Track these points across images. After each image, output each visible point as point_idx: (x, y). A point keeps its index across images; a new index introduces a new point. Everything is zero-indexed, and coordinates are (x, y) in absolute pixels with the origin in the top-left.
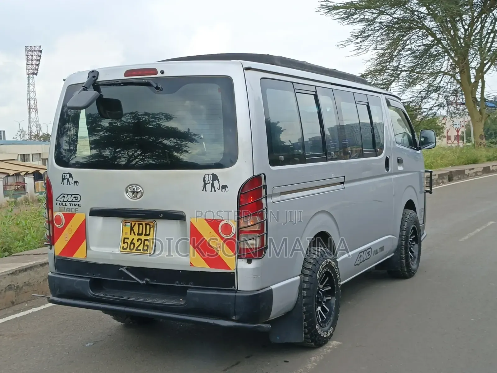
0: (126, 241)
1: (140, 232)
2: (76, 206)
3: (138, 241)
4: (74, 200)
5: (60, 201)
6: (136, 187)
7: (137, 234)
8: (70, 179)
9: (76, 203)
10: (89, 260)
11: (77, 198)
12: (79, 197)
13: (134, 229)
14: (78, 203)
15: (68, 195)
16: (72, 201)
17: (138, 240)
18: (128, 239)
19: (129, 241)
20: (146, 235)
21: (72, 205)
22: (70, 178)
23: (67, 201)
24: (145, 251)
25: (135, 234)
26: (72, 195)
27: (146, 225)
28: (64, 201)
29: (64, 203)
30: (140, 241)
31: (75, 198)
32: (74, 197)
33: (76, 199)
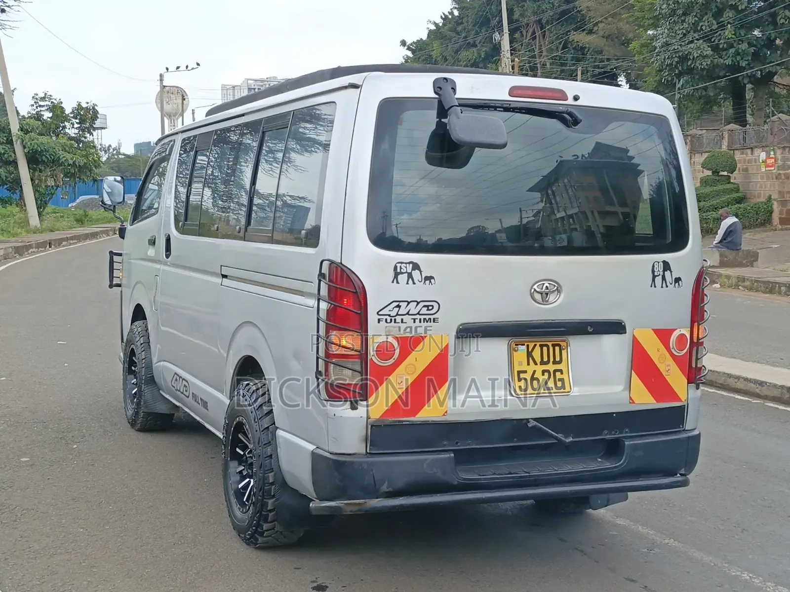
0: (522, 375)
1: (545, 359)
2: (427, 322)
3: (543, 375)
4: (424, 311)
5: (389, 315)
6: (549, 284)
7: (540, 362)
8: (416, 274)
9: (427, 317)
10: (450, 418)
11: (430, 308)
12: (436, 306)
13: (533, 354)
14: (432, 317)
15: (409, 303)
16: (418, 313)
17: (544, 372)
18: (525, 372)
19: (528, 376)
20: (555, 362)
21: (417, 321)
22: (413, 271)
23: (408, 314)
24: (561, 389)
25: (536, 364)
26: (418, 303)
27: (554, 346)
28: (397, 315)
29: (398, 319)
30: (546, 374)
31: (426, 308)
32: (425, 306)
33: (428, 310)
